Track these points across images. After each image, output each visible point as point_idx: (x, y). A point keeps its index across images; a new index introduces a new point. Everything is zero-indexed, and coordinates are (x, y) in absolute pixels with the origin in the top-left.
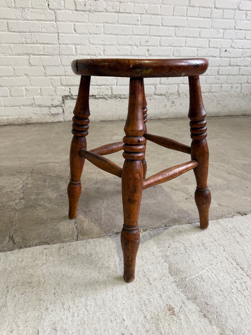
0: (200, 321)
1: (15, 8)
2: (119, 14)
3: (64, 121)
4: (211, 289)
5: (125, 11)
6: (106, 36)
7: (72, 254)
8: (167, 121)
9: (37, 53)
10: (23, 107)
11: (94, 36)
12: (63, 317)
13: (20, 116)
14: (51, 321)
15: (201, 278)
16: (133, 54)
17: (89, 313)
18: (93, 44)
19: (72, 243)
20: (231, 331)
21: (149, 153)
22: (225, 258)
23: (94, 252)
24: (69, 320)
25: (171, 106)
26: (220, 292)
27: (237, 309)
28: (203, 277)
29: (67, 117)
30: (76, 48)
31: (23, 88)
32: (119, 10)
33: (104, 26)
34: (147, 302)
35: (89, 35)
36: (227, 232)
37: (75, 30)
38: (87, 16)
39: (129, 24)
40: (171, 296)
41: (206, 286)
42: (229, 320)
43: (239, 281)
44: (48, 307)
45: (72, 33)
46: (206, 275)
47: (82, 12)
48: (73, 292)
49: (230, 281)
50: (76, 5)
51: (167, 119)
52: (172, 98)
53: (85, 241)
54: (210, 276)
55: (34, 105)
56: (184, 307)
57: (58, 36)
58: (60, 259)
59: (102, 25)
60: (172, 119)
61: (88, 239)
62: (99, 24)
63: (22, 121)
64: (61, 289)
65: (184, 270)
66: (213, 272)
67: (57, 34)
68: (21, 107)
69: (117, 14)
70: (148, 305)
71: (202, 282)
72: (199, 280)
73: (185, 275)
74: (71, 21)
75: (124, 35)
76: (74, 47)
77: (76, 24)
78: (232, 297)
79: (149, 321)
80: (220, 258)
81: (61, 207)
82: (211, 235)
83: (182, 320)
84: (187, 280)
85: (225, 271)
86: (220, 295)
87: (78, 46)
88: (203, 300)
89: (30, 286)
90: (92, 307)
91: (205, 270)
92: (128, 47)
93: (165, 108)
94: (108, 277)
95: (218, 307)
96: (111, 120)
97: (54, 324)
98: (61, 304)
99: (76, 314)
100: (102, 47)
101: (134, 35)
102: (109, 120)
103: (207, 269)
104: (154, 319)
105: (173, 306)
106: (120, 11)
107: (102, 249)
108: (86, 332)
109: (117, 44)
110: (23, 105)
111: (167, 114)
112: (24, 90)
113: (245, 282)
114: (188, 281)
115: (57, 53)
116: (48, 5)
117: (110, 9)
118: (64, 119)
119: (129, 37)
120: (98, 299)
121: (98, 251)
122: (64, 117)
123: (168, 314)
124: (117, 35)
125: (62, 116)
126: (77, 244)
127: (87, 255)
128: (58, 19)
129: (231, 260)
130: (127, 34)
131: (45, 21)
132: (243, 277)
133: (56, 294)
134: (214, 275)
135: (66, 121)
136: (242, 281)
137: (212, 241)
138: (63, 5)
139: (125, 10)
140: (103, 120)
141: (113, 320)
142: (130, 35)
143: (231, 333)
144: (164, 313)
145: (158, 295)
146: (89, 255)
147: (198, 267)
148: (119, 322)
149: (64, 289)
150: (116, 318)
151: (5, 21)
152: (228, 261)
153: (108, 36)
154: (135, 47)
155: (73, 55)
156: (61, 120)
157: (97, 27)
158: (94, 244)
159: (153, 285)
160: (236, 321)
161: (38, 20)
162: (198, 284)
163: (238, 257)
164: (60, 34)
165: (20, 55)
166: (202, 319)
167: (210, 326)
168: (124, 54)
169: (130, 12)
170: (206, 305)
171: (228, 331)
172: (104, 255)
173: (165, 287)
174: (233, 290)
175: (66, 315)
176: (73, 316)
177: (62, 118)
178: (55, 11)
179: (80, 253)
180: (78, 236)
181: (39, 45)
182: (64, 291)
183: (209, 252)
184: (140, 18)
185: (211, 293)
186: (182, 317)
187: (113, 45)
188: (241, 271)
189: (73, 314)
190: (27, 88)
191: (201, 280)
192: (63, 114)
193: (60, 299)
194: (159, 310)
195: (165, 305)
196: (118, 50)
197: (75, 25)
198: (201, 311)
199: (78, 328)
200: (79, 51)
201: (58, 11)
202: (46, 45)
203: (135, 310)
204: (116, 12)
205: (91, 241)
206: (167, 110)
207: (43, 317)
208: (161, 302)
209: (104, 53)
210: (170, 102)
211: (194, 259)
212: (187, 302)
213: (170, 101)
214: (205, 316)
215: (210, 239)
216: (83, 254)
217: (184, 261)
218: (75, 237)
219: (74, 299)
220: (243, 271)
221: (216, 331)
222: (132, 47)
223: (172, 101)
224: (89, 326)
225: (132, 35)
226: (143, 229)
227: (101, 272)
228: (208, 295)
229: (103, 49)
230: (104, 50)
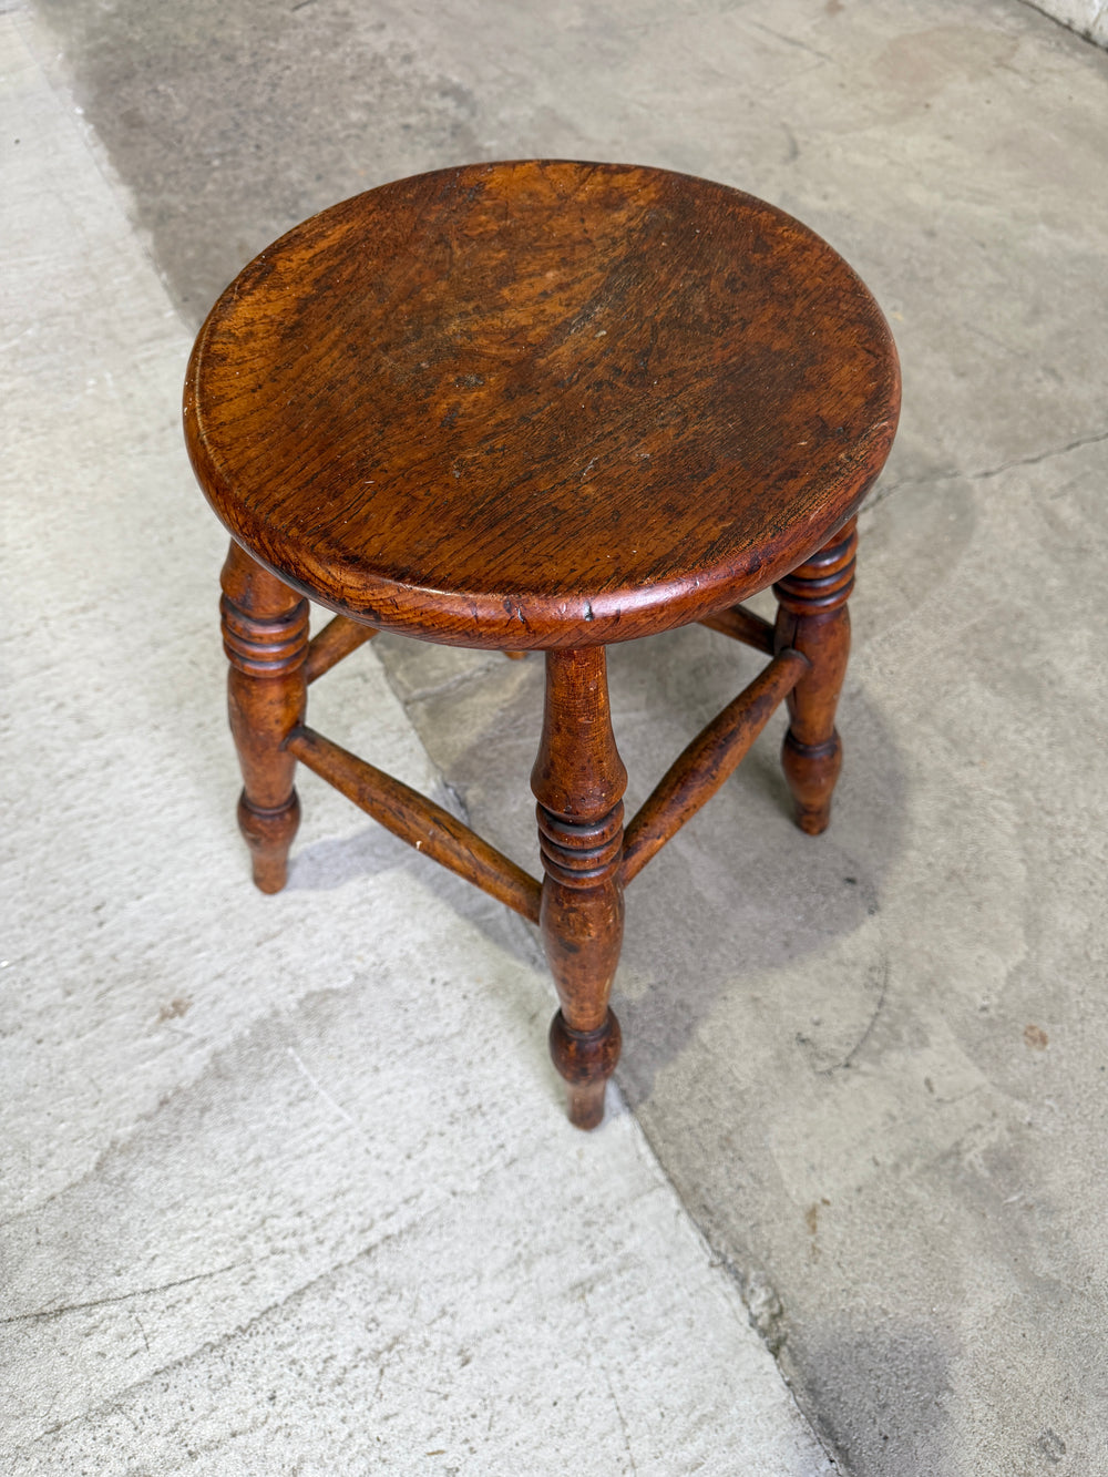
0: (147, 1087)
4: (261, 1126)
15: (301, 1095)
19: (389, 695)
20: (123, 1174)
26: (251, 1155)
27: (193, 1202)
28: (306, 1105)
34: (197, 941)
40: (222, 1004)
41: (269, 1110)
42: (156, 1172)
43: (307, 1229)
46: (319, 1112)
49: (302, 1197)
54: (314, 1129)
56: (188, 1042)
65: (329, 1040)
66: (334, 1137)
70: (185, 947)
71: (284, 1100)
72: (294, 1089)
78: (240, 1193)
79: (142, 956)
83: (148, 1041)
84: (290, 1050)
85: (345, 1183)
86: (240, 1152)
88: (216, 1099)
91: (340, 1110)
95: (196, 1143)
103: (348, 1118)
104: (145, 968)
105: (190, 1013)
113: (302, 1250)
114: (285, 1054)
123: (162, 1001)
129: (408, 1214)
132: (326, 1248)
134: (320, 1139)
136: (310, 1239)
143: (119, 1172)
144: (165, 991)
145: (220, 969)
147: (349, 1087)
159: (258, 950)
160: (153, 1191)
162: (277, 1085)
166: (156, 1093)
167: (134, 1114)
170: (199, 1106)
171: (124, 1165)
173: (252, 985)
174: (263, 1201)
185: (244, 1125)
186: (157, 1039)
188: (355, 1244)
191: (293, 1095)
194: (173, 978)
195: (190, 992)
198: (178, 1091)
208: (197, 981)
211: (386, 1076)
212: (204, 1052)
214: (164, 1103)
218: (418, 692)
221: (120, 1132)
228: (236, 1115)
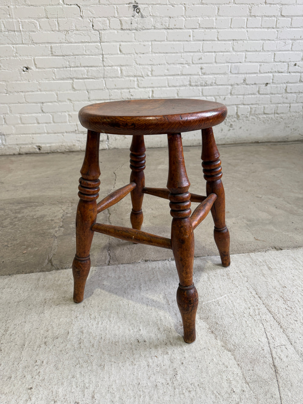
0: (207, 336)
1: (59, 31)
2: (169, 31)
3: (109, 149)
4: (224, 312)
5: (175, 27)
6: (154, 55)
7: (103, 276)
8: (223, 147)
9: (81, 77)
10: (66, 134)
11: (141, 55)
12: (90, 324)
13: (63, 143)
14: (79, 326)
15: (217, 303)
16: (184, 73)
17: (111, 323)
18: (140, 64)
19: (103, 267)
20: (233, 345)
21: (194, 184)
22: (245, 288)
23: (122, 276)
24: (94, 326)
25: (229, 130)
26: (232, 315)
27: (244, 329)
28: (220, 302)
29: (111, 144)
30: (121, 70)
31: (66, 114)
32: (169, 26)
33: (152, 44)
34: (162, 318)
35: (136, 55)
36: (256, 265)
37: (120, 51)
38: (133, 34)
39: (179, 41)
41: (220, 310)
42: (234, 337)
43: (253, 307)
44: (78, 316)
45: (118, 54)
46: (222, 301)
47: (128, 31)
48: (100, 306)
49: (245, 307)
50: (121, 24)
51: (224, 144)
52: (230, 120)
53: (115, 266)
54: (227, 302)
55: (77, 132)
57: (103, 58)
58: (92, 280)
59: (150, 43)
60: (229, 145)
61: (119, 264)
62: (146, 43)
63: (66, 148)
64: (90, 304)
65: (203, 295)
66: (230, 299)
67: (101, 56)
68: (64, 134)
69: (166, 30)
70: (163, 321)
71: (218, 306)
72: (215, 304)
73: (202, 300)
74: (116, 42)
75: (174, 53)
76: (119, 69)
77: (122, 44)
78: (242, 319)
79: (161, 332)
80: (241, 288)
81: (97, 236)
82: (239, 266)
84: (203, 303)
85: (242, 299)
86: (231, 317)
87: (123, 68)
88: (214, 320)
89: (64, 300)
90: (114, 319)
91: (223, 297)
92: (178, 66)
93: (221, 132)
94: (132, 296)
95: (226, 327)
96: (159, 146)
97: (81, 328)
98: (89, 314)
99: (100, 323)
100: (150, 68)
101: (186, 52)
102: (156, 146)
103: (225, 295)
104: (166, 331)
106: (170, 28)
107: (130, 274)
108: (107, 336)
109: (166, 63)
110: (66, 132)
111: (224, 139)
112: (67, 116)
113: (259, 309)
114: (204, 305)
115: (102, 75)
116: (93, 26)
117: (158, 25)
118: (108, 146)
119: (180, 54)
120: (121, 313)
121: (126, 275)
122: (108, 144)
123: (179, 328)
124: (166, 53)
125: (107, 143)
126: (108, 268)
127: (116, 278)
128: (103, 40)
129: (251, 290)
130: (178, 51)
131: (89, 42)
132: (259, 305)
133: (85, 307)
134: (230, 301)
135: (111, 148)
136: (256, 308)
137: (237, 273)
138: (108, 25)
139: (175, 25)
140: (150, 147)
141: (131, 329)
142: (181, 53)
143: (232, 346)
144: (176, 327)
145: (174, 313)
146: (117, 278)
147: (217, 294)
148: (135, 331)
149: (92, 304)
150: (134, 328)
151: (49, 46)
152: (248, 290)
153: (157, 55)
154: (187, 66)
155: (118, 77)
156: (105, 148)
157: (144, 46)
158: (123, 269)
159: (171, 305)
160: (240, 338)
161: (82, 42)
162: (213, 307)
163: (259, 288)
164: (104, 56)
165: (63, 79)
166: (209, 334)
167: (214, 340)
168: (174, 74)
169: (181, 28)
170: (215, 324)
171: (230, 344)
172: (131, 278)
174: (245, 315)
175: (92, 322)
176: (98, 324)
177: (106, 145)
178: (100, 31)
179: (110, 276)
180: (109, 262)
181: (83, 69)
182: (92, 305)
183: (231, 282)
184: (193, 33)
185: (223, 315)
187: (162, 64)
188: (258, 300)
189: (98, 322)
190: (70, 113)
191: (217, 305)
192: (108, 141)
193: (88, 311)
194: (172, 325)
195: (178, 322)
196: (168, 70)
197: (120, 45)
198: (210, 328)
199: (100, 333)
200: (124, 73)
201: (103, 32)
202: (90, 68)
203: (151, 323)
204: (165, 29)
205: (121, 266)
206: (224, 135)
207: (73, 323)
208: (175, 319)
209: (152, 74)
210: (228, 126)
211: (215, 287)
212: (198, 321)
213: (227, 124)
214: (212, 332)
215: (236, 271)
216: (113, 277)
217: (205, 288)
218: (107, 262)
219: (100, 312)
220: (260, 300)
221: (219, 344)
222: (183, 65)
223: (229, 124)
224: (110, 332)
225: (183, 53)
226: (172, 258)
227: (126, 292)
228: (220, 317)
229: (150, 69)
230: (152, 70)
